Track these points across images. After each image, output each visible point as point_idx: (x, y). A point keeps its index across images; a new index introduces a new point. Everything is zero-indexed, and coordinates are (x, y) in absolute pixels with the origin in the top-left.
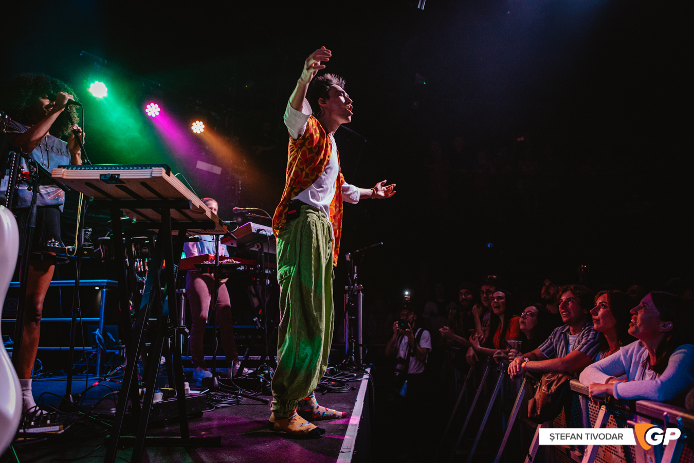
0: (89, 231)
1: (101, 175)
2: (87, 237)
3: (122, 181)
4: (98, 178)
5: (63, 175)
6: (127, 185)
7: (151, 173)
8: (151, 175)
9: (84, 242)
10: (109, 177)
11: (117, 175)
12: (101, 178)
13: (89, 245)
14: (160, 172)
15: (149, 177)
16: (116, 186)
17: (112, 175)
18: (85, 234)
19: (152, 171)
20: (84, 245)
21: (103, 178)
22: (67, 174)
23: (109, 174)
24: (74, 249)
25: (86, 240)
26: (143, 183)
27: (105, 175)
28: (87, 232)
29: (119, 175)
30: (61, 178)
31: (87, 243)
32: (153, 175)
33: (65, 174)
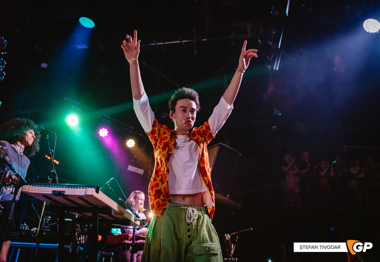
0: (48, 218)
1: (53, 191)
2: (47, 222)
3: (66, 196)
4: (51, 193)
5: (29, 190)
6: (70, 198)
7: (86, 192)
8: (85, 193)
9: (45, 225)
10: (57, 193)
11: (63, 191)
12: (52, 193)
13: (48, 228)
14: (91, 191)
15: (84, 194)
16: (63, 198)
17: (60, 191)
18: (46, 220)
19: (86, 190)
20: (44, 228)
21: (54, 193)
22: (32, 189)
23: (58, 191)
24: (37, 231)
25: (46, 225)
26: (80, 197)
27: (56, 191)
28: (47, 219)
29: (64, 192)
30: (27, 192)
31: (46, 227)
32: (87, 194)
33: (30, 189)
